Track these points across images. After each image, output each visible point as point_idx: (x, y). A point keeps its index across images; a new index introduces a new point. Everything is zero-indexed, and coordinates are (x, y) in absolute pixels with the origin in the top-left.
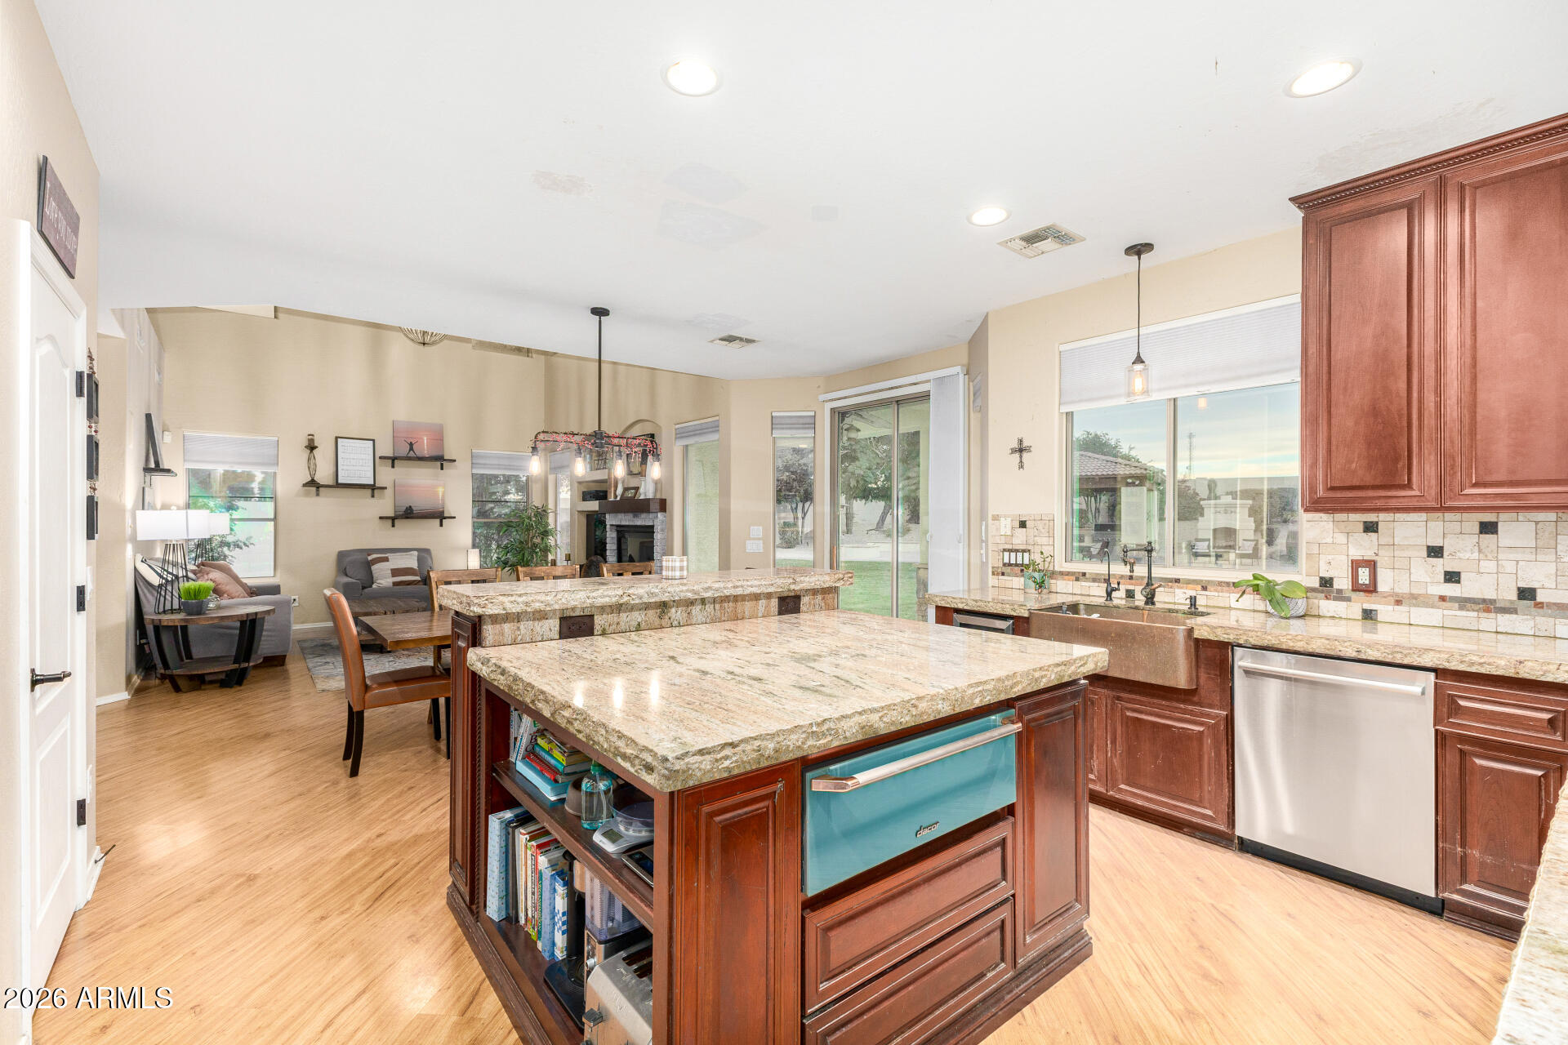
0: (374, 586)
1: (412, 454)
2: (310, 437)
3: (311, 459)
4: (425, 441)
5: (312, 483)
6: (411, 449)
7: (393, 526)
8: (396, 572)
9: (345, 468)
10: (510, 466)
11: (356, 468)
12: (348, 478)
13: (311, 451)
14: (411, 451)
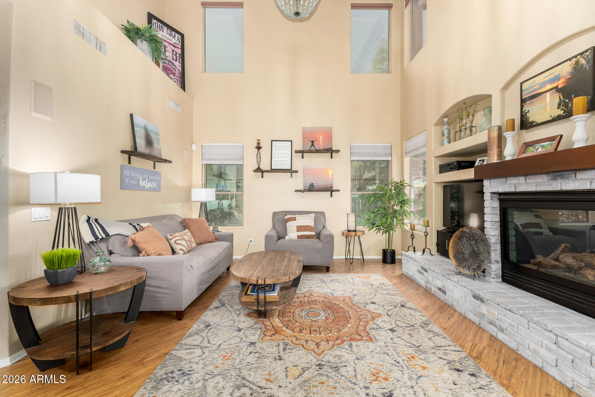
0: (287, 238)
1: (313, 148)
2: (258, 141)
3: (259, 155)
4: (321, 139)
5: (258, 170)
6: (313, 145)
7: (302, 196)
8: (299, 228)
9: (276, 159)
10: (376, 153)
11: (281, 159)
12: (277, 166)
13: (259, 150)
14: (313, 146)
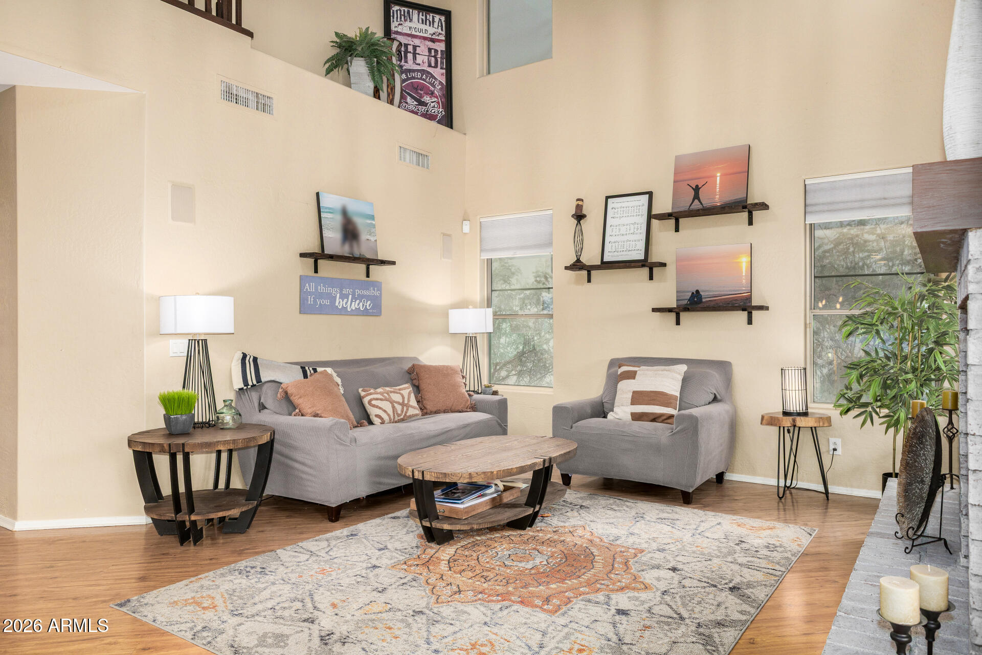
0: (610, 416)
2: (580, 203)
3: (579, 234)
4: (718, 179)
5: (577, 266)
6: (696, 197)
7: (678, 323)
8: (638, 397)
9: (613, 239)
10: (885, 199)
11: (625, 238)
12: (616, 254)
13: (579, 222)
14: (696, 201)
